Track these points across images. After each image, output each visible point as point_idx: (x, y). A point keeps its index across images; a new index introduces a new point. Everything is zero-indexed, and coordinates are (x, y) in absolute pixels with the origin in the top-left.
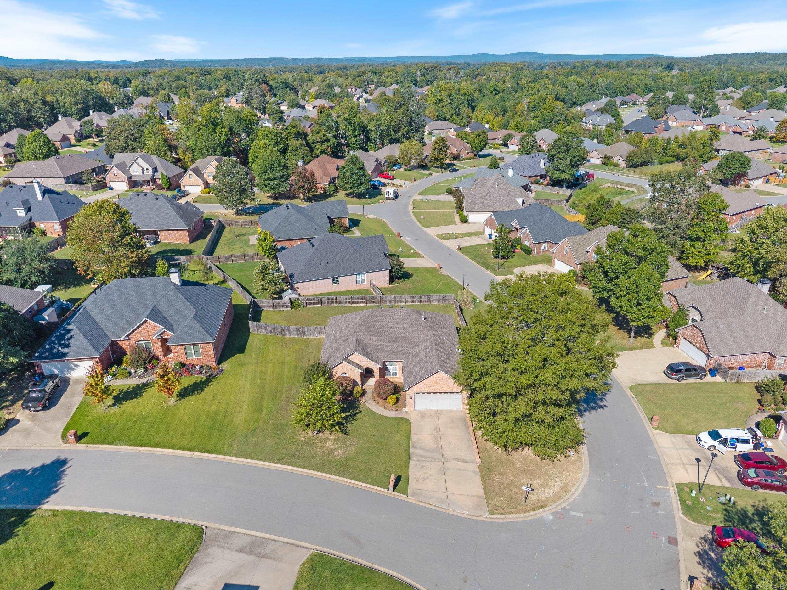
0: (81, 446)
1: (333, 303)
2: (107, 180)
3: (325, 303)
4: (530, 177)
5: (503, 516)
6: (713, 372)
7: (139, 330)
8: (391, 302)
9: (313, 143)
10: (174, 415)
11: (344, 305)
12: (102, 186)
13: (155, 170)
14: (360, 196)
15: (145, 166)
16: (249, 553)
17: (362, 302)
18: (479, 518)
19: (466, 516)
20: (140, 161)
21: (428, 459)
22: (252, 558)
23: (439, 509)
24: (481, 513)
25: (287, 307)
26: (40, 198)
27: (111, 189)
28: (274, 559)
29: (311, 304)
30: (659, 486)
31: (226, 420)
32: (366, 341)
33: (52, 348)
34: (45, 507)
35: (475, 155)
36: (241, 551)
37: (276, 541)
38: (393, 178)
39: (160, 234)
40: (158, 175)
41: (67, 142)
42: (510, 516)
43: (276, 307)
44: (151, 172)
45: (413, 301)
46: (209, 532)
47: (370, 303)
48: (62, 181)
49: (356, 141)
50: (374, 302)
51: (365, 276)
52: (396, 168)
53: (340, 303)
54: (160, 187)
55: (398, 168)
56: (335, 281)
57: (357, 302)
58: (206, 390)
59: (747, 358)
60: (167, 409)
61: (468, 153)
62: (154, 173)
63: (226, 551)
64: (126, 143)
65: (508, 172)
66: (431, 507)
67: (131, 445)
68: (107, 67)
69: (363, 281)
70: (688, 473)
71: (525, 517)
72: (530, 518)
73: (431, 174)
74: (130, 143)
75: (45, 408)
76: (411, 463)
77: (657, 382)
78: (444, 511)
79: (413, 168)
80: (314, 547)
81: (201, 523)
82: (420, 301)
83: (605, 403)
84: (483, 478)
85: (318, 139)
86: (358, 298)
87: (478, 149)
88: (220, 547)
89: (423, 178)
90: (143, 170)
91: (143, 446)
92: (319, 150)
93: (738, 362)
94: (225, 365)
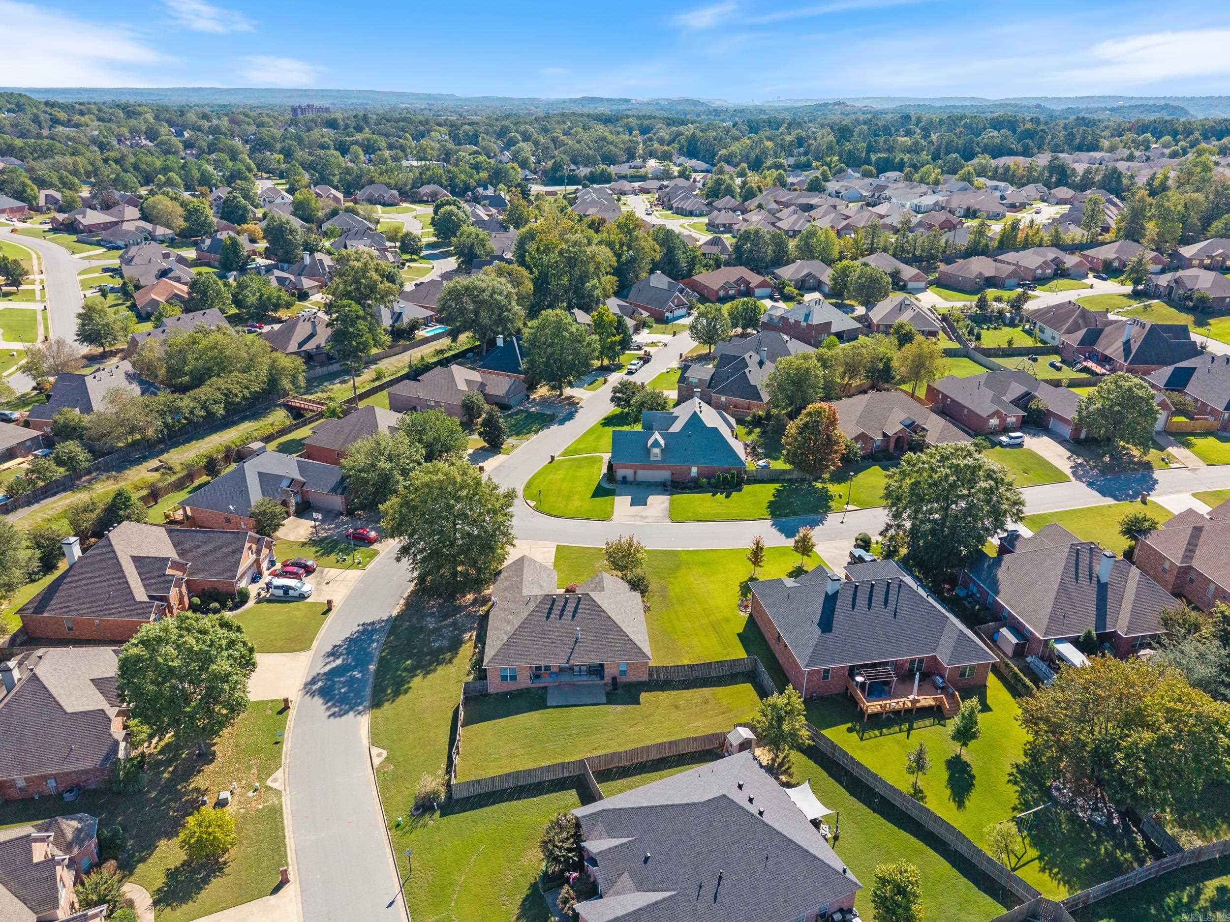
83: (355, 629)
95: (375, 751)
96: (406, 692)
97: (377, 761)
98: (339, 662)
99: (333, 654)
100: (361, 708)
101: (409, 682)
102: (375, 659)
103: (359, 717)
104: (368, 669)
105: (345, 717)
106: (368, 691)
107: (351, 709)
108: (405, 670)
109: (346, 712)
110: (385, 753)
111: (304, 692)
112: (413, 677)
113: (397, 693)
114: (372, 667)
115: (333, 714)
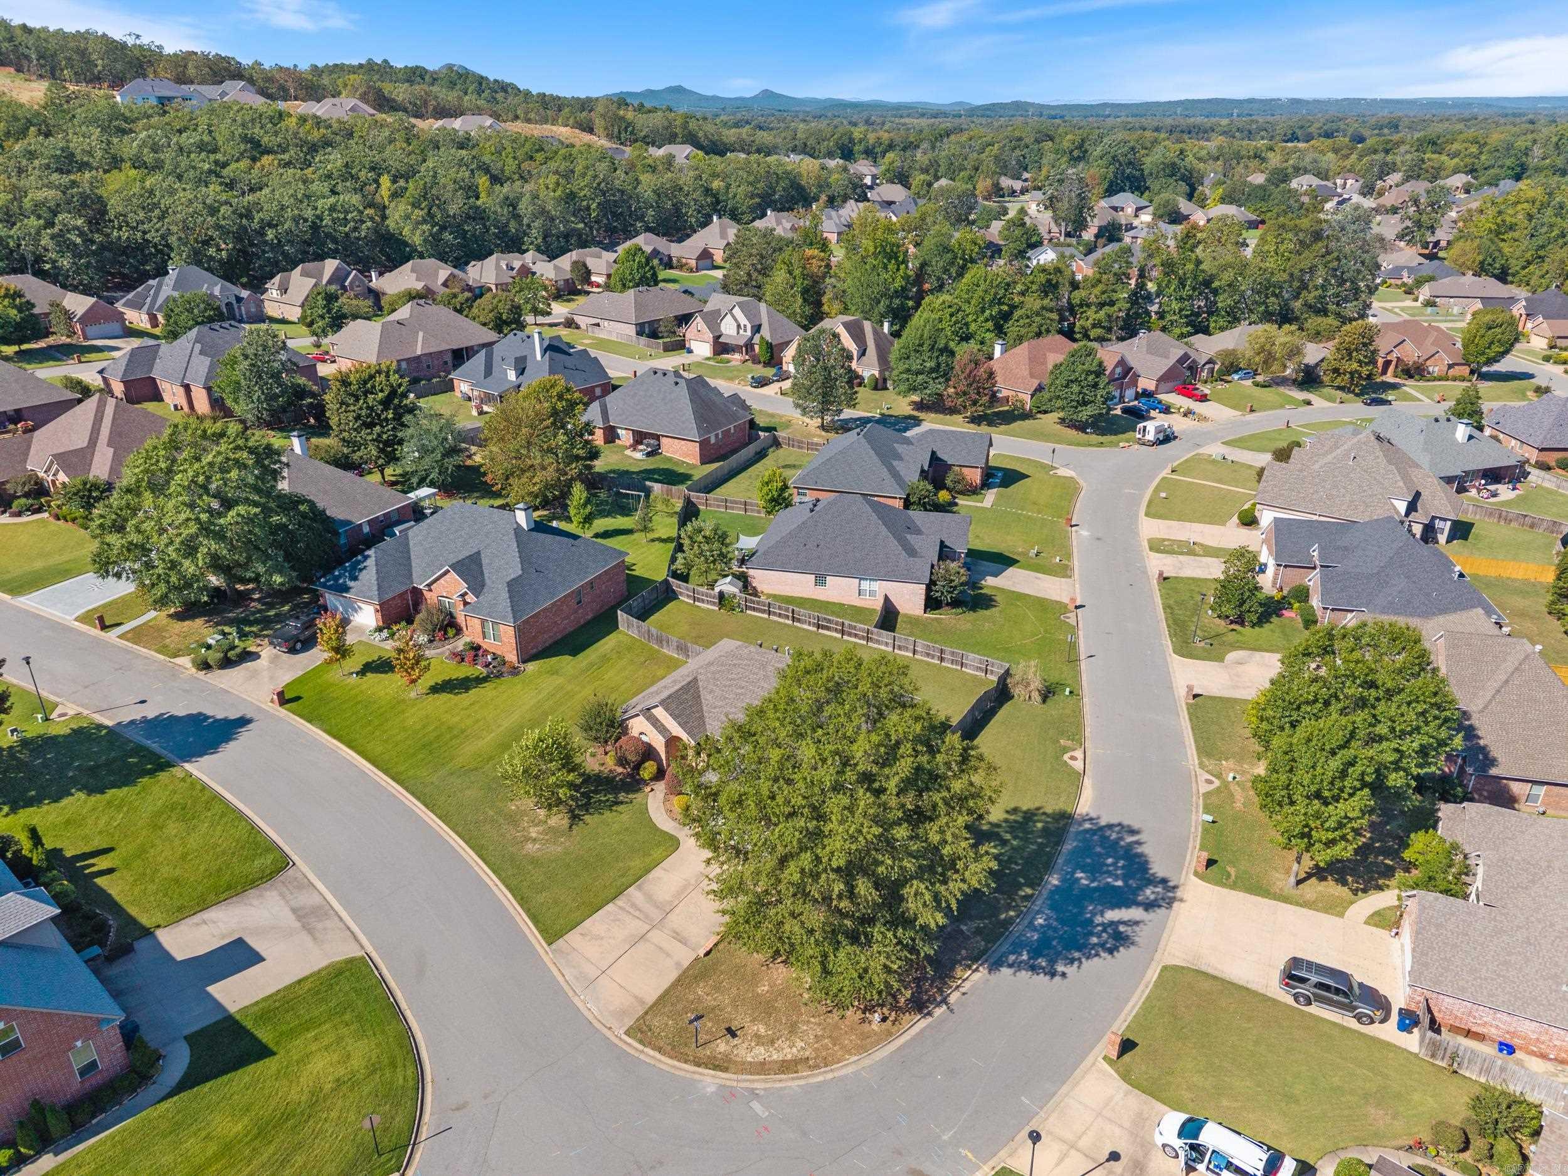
0: (282, 712)
1: (787, 617)
2: (688, 336)
3: (775, 614)
4: (1542, 450)
5: (641, 1047)
6: (1409, 1020)
7: (442, 581)
8: (887, 644)
9: (1081, 306)
10: (403, 712)
11: (806, 627)
12: (680, 346)
13: (757, 329)
14: (1081, 427)
15: (743, 321)
16: (299, 918)
17: (836, 630)
18: (605, 1031)
19: (590, 1017)
20: (737, 311)
21: (637, 913)
22: (298, 925)
23: (566, 988)
24: (614, 1025)
25: (714, 604)
26: (539, 357)
27: (690, 351)
28: (315, 939)
29: (754, 609)
30: (964, 1152)
31: (454, 742)
32: (703, 693)
33: (339, 577)
34: (187, 766)
35: (1472, 372)
36: (294, 910)
37: (341, 919)
38: (1203, 398)
39: (663, 440)
40: (757, 339)
41: (708, 262)
42: (651, 1052)
43: (699, 600)
44: (749, 333)
45: (928, 655)
46: (291, 872)
47: (850, 634)
48: (631, 330)
49: (1181, 310)
50: (856, 636)
51: (876, 586)
52: (1236, 377)
53: (799, 620)
54: (755, 360)
55: (1241, 379)
56: (820, 580)
57: (828, 628)
58: (472, 692)
59: (1528, 1028)
60: (404, 701)
61: (1450, 366)
62: (753, 335)
63: (282, 902)
64: (749, 275)
65: (1455, 429)
66: (560, 978)
67: (325, 731)
68: (923, 115)
69: (872, 593)
70: (1057, 1165)
71: (674, 1067)
72: (677, 1073)
73: (1309, 403)
74: (755, 275)
75: (292, 651)
76: (610, 907)
77: (1241, 983)
78: (571, 994)
79: (1282, 382)
80: (370, 949)
81: (295, 858)
82: (942, 659)
83: (1071, 970)
84: (678, 980)
85: (1093, 299)
86: (829, 621)
87: (1483, 359)
88: (282, 895)
89: (1282, 407)
90: (739, 326)
91: (335, 737)
92: (1090, 321)
93: (1497, 1027)
94: (531, 667)
95: (1078, 765)
96: (1015, 810)
97: (1079, 754)
98: (1112, 915)
99: (1118, 939)
100: (1087, 826)
101: (1006, 821)
102: (1045, 893)
103: (1093, 815)
104: (1063, 880)
105: (1114, 821)
106: (1069, 846)
107: (1101, 829)
108: (1004, 843)
109: (1110, 826)
110: (1066, 757)
111: (1179, 894)
112: (998, 826)
113: (1030, 816)
114: (1054, 880)
115: (1133, 832)
